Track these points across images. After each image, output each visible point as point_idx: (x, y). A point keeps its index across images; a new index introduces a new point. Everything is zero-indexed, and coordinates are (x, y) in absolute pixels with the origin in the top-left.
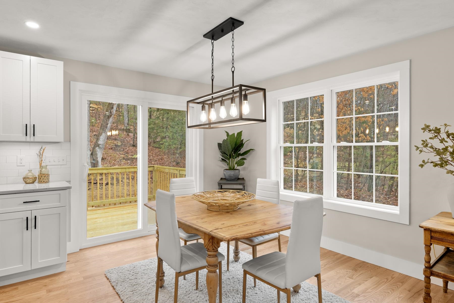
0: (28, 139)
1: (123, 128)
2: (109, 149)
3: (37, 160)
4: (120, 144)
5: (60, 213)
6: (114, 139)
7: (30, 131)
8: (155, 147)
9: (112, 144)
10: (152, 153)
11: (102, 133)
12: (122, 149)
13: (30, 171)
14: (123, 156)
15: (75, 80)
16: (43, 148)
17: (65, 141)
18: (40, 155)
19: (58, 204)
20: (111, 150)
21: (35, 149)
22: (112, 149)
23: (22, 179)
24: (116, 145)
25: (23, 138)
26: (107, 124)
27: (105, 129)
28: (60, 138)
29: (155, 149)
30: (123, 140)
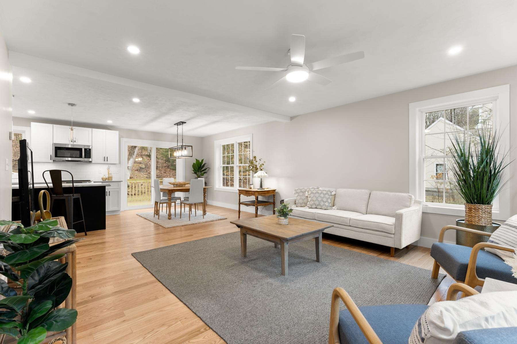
0: (105, 162)
1: (146, 154)
2: (135, 170)
3: (107, 171)
4: (144, 167)
5: (118, 191)
6: (139, 163)
7: (106, 159)
8: (172, 169)
9: (138, 167)
10: (170, 174)
11: (130, 158)
12: (146, 171)
13: (105, 175)
14: (146, 175)
15: (123, 137)
16: (110, 166)
17: (119, 164)
18: (108, 169)
19: (117, 187)
20: (137, 172)
21: (106, 167)
22: (137, 170)
23: (101, 179)
24: (140, 168)
25: (103, 162)
26: (134, 152)
27: (133, 155)
28: (117, 162)
29: (172, 170)
30: (147, 163)
